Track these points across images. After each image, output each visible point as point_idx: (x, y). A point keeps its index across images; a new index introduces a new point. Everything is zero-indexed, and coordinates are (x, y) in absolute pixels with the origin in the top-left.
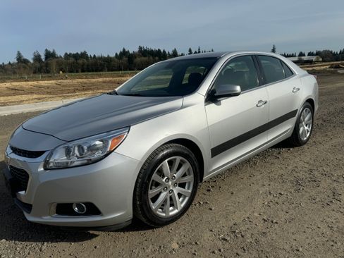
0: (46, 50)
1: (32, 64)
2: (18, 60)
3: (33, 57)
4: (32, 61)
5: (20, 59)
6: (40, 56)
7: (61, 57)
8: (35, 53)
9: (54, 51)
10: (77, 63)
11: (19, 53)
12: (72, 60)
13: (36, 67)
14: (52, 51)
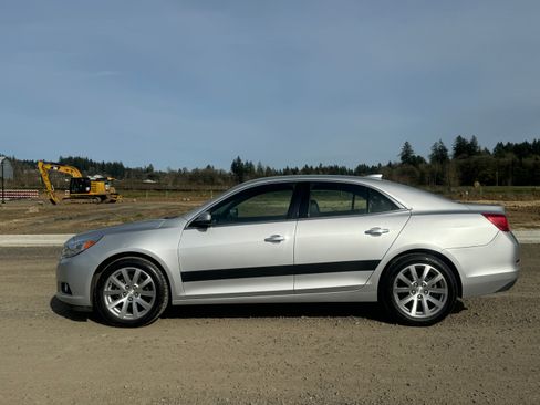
0: (459, 138)
1: (429, 166)
2: (402, 158)
3: (431, 152)
4: (428, 161)
5: (408, 157)
6: (444, 150)
7: (487, 151)
8: (435, 145)
9: (474, 138)
10: (521, 164)
11: (407, 146)
12: (510, 157)
13: (432, 173)
14: (469, 139)
